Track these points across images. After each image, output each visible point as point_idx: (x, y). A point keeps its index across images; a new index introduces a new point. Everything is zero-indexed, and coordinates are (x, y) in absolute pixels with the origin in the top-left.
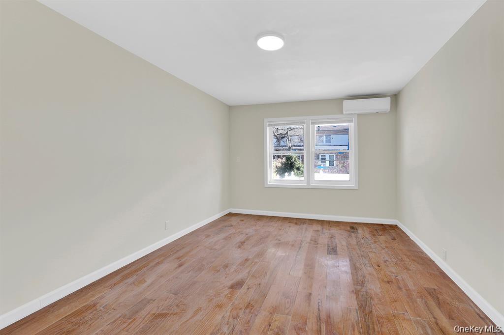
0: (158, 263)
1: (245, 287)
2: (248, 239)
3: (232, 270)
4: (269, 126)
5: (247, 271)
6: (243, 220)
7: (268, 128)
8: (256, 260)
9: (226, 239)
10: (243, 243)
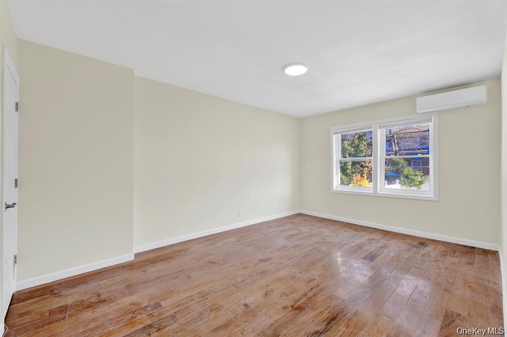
0: (228, 237)
1: (270, 262)
2: (298, 234)
3: (270, 251)
4: (335, 133)
5: (280, 254)
6: (305, 220)
7: (334, 136)
8: (292, 249)
9: (281, 231)
10: (292, 236)
